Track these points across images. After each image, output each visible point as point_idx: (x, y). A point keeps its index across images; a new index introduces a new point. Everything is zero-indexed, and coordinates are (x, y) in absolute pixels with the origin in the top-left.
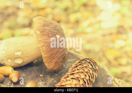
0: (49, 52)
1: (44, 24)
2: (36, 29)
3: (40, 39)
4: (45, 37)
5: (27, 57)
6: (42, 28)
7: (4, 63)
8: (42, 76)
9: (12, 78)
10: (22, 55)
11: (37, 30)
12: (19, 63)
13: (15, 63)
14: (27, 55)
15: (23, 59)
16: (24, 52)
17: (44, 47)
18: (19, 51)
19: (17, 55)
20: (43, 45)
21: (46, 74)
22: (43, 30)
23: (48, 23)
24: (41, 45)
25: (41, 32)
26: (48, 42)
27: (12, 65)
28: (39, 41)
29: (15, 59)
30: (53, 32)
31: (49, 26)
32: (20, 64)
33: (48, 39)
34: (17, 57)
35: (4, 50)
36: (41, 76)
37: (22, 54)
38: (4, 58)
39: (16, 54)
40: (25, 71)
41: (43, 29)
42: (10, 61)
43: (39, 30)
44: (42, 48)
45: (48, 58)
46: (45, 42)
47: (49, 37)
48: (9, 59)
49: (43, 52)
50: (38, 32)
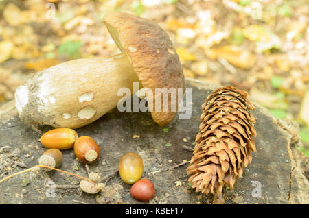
1: (140, 30)
2: (126, 42)
3: (139, 63)
4: (149, 58)
5: (104, 102)
6: (138, 38)
7: (54, 123)
8: (138, 137)
9: (84, 154)
10: (95, 100)
11: (129, 45)
12: (88, 118)
13: (80, 120)
14: (103, 100)
15: (95, 108)
16: (98, 94)
17: (150, 80)
18: (87, 93)
19: (85, 102)
20: (148, 74)
21: (143, 130)
22: (142, 42)
23: (146, 26)
24: (144, 76)
25: (139, 48)
26: (157, 67)
27: (73, 125)
28: (140, 68)
29: (78, 111)
30: (162, 45)
31: (149, 31)
32: (89, 120)
33: (156, 62)
35: (52, 95)
36: (135, 137)
37: (93, 99)
38: (54, 113)
39: (81, 100)
40: (97, 133)
41: (141, 40)
42: (67, 116)
43: (133, 44)
44: (147, 83)
46: (152, 69)
47: (157, 56)
48: (66, 112)
50: (133, 49)
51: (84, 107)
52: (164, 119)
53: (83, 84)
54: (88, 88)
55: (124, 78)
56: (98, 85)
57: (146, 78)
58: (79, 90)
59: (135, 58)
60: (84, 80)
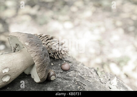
0: (42, 60)
1: (28, 36)
3: (30, 49)
4: (35, 47)
5: (13, 73)
6: (28, 39)
11: (25, 42)
12: (7, 81)
13: (3, 82)
14: (13, 71)
15: (10, 76)
16: (11, 68)
18: (6, 68)
19: (5, 73)
20: (35, 54)
22: (30, 41)
24: (33, 55)
25: (30, 43)
26: (39, 51)
28: (31, 51)
29: (2, 78)
30: (39, 42)
31: (32, 37)
34: (4, 75)
37: (9, 71)
43: (27, 42)
44: (35, 58)
45: (41, 67)
46: (37, 52)
47: (38, 46)
49: (36, 61)
50: (27, 44)
51: (5, 75)
52: (43, 77)
53: (4, 64)
54: (6, 66)
55: (22, 61)
56: (11, 64)
57: (34, 56)
58: (2, 67)
59: (28, 48)
60: (4, 62)
